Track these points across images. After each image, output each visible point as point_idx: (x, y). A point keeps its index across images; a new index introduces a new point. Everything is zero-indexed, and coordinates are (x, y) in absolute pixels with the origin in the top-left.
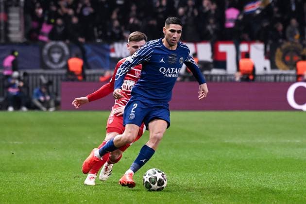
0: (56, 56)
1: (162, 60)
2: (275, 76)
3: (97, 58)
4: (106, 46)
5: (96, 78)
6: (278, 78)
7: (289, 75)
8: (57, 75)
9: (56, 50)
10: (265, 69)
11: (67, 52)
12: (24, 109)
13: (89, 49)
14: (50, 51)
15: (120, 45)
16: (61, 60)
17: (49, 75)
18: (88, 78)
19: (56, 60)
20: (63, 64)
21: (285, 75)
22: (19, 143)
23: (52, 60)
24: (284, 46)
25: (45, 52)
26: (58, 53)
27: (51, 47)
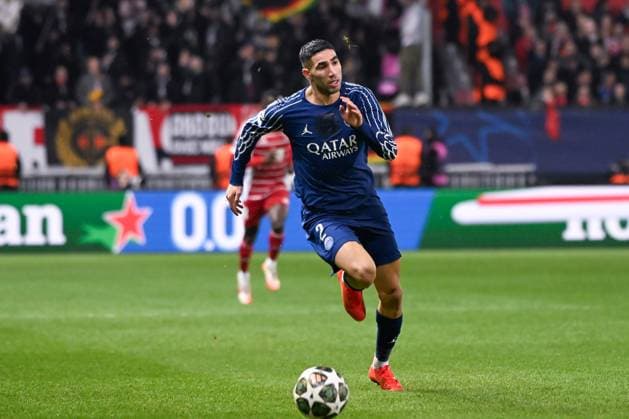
1: (306, 130)
2: (57, 179)
6: (63, 185)
7: (86, 178)
10: (35, 165)
21: (77, 178)
24: (74, 117)
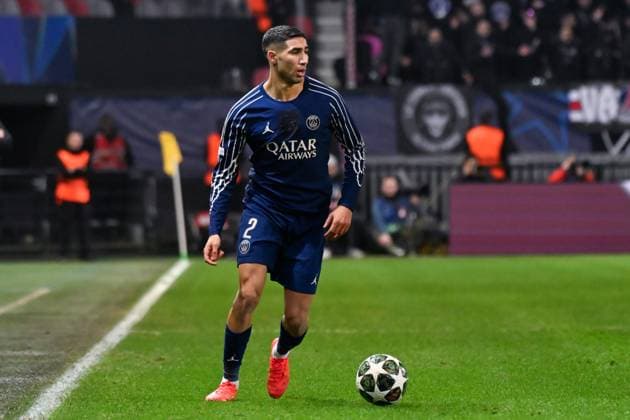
0: (436, 123)
3: (537, 123)
4: (559, 95)
5: (536, 173)
8: (440, 169)
9: (436, 105)
11: (462, 110)
12: (357, 254)
13: (515, 102)
14: (421, 109)
15: (593, 91)
16: (447, 132)
17: (419, 168)
18: (515, 174)
19: (436, 132)
20: (453, 141)
22: (347, 332)
23: (425, 131)
25: (409, 111)
26: (441, 113)
27: (424, 100)
